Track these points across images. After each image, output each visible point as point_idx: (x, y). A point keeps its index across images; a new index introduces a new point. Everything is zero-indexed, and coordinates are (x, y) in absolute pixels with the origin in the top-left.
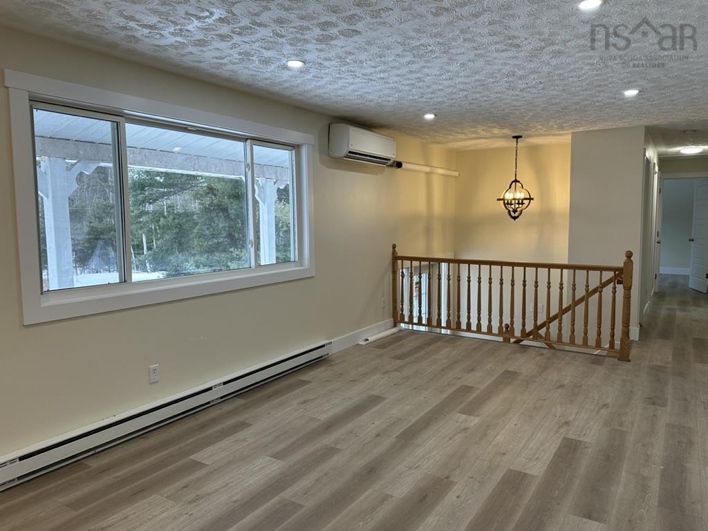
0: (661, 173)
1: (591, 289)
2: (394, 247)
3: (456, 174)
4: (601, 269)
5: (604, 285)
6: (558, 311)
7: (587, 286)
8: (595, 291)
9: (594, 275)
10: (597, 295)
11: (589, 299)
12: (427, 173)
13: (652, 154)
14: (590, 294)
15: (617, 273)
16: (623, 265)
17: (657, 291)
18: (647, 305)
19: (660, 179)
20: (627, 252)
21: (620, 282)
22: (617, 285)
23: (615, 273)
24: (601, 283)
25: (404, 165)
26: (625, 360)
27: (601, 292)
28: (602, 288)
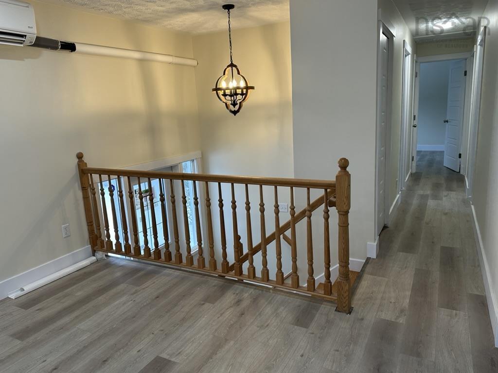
0: (417, 57)
1: (298, 211)
2: (80, 156)
3: (194, 63)
4: (309, 185)
5: (313, 207)
6: (260, 241)
7: (293, 208)
8: (303, 214)
9: (300, 193)
10: (305, 220)
11: (296, 225)
12: (141, 61)
13: (402, 33)
14: (295, 219)
15: (328, 190)
16: (335, 180)
17: (414, 171)
18: (398, 196)
19: (415, 63)
20: (341, 160)
21: (332, 204)
22: (329, 208)
23: (326, 190)
24: (309, 204)
25: (78, 47)
26: (345, 312)
27: (309, 217)
28: (311, 211)
